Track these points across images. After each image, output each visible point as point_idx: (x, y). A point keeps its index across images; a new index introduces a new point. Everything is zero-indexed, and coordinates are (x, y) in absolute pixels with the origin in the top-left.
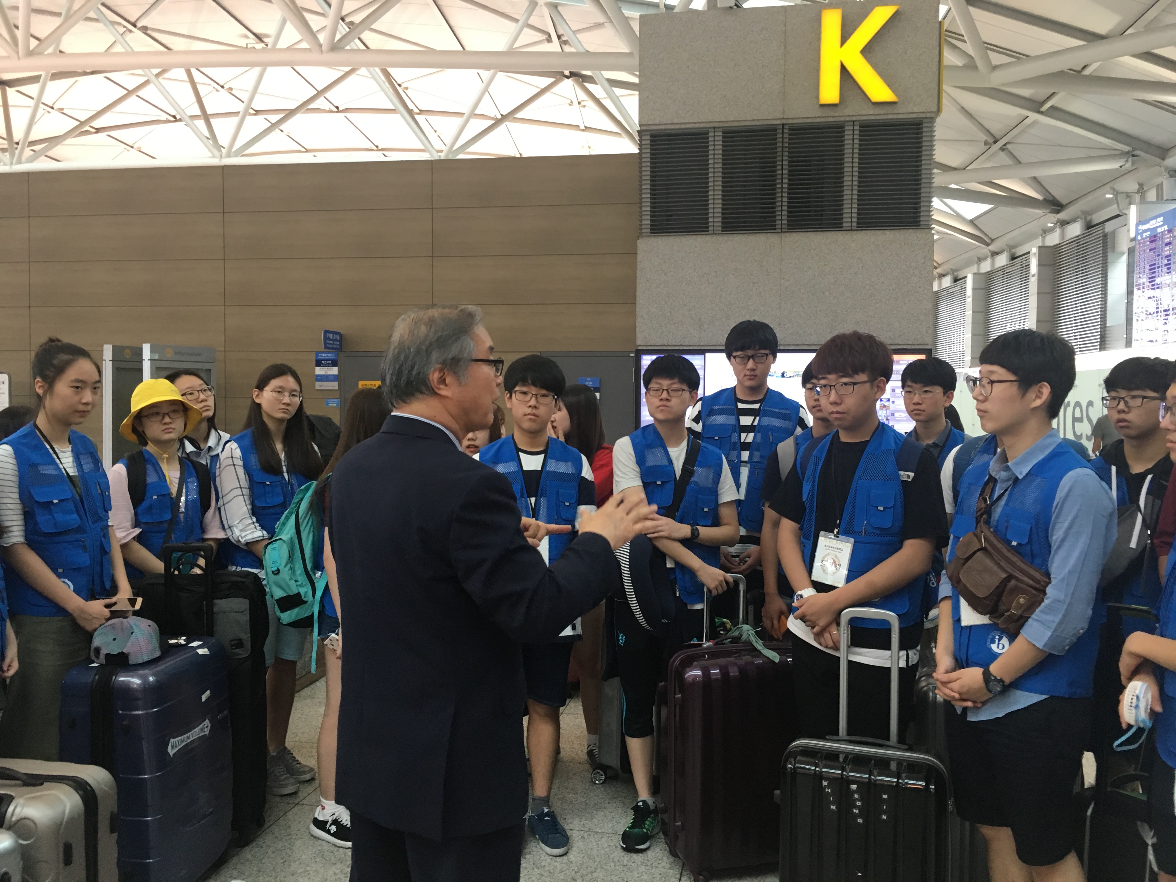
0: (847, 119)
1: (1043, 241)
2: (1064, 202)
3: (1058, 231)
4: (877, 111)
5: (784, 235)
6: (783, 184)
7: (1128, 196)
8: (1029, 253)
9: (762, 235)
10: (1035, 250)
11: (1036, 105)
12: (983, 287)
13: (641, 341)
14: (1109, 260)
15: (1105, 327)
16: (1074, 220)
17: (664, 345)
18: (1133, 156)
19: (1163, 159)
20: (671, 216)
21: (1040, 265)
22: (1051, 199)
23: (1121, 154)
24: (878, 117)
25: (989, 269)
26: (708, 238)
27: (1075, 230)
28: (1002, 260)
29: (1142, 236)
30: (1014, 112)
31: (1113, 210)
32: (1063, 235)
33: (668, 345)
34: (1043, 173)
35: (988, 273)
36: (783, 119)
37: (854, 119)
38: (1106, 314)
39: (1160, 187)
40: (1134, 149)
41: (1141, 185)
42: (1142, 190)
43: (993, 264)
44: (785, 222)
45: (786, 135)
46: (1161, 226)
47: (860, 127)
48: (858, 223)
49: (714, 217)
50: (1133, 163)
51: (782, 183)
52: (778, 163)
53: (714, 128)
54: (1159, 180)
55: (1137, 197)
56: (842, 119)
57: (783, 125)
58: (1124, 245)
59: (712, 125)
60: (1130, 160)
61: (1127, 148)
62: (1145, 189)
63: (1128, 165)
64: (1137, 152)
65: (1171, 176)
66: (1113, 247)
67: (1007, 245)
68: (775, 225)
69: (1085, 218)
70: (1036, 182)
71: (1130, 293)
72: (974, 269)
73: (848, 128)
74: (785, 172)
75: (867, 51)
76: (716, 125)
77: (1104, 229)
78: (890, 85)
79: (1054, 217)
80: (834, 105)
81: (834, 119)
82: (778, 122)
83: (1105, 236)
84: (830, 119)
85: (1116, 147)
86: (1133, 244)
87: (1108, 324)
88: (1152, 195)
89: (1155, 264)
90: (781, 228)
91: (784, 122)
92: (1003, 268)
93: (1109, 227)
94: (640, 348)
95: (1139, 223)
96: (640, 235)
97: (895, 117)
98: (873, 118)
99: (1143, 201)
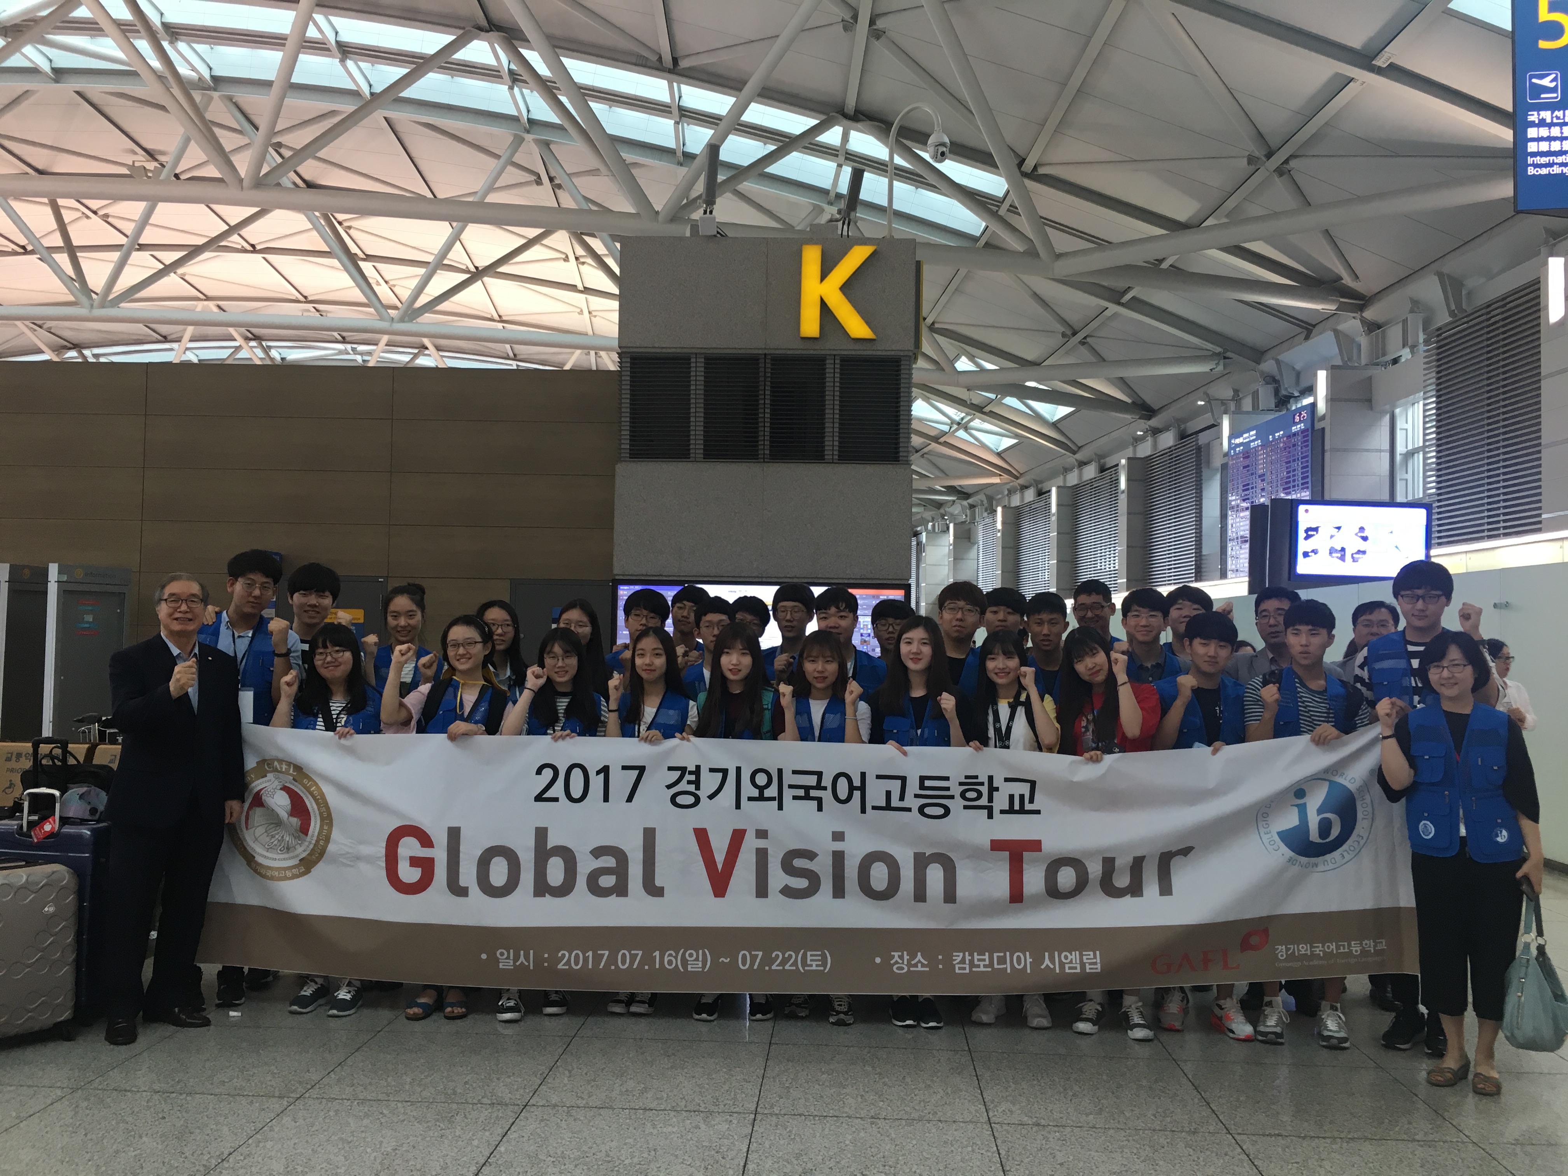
0: (828, 352)
1: (1135, 452)
2: (1156, 407)
3: (1150, 439)
4: (858, 346)
5: (766, 464)
6: (765, 415)
7: (1223, 402)
8: (1117, 465)
9: (744, 464)
10: (1123, 461)
11: (1116, 296)
12: (1071, 503)
13: (618, 570)
14: (1203, 478)
15: (1201, 556)
16: (1166, 429)
17: (643, 575)
18: (1225, 358)
19: (1259, 364)
20: (652, 441)
21: (1129, 480)
22: (1140, 402)
23: (1211, 356)
24: (858, 353)
25: (1076, 482)
26: (690, 465)
27: (1168, 439)
28: (1090, 472)
29: (1235, 451)
30: (1094, 302)
31: (1206, 420)
32: (1155, 445)
33: (647, 575)
34: (1132, 373)
35: (1076, 487)
36: (765, 349)
37: (835, 353)
38: (1201, 540)
39: (1255, 395)
40: (1226, 351)
41: (1236, 391)
42: (1237, 397)
43: (1080, 475)
44: (767, 452)
45: (768, 365)
46: (1253, 441)
47: (841, 361)
48: (839, 456)
49: (695, 444)
50: (1225, 366)
51: (764, 413)
52: (761, 392)
53: (696, 354)
54: (1254, 387)
55: (1232, 406)
56: (823, 352)
57: (765, 354)
58: (1217, 461)
59: (694, 351)
60: (1222, 362)
61: (1219, 350)
62: (1241, 396)
63: (1220, 368)
64: (1229, 354)
65: (1267, 383)
66: (1208, 463)
67: (1096, 454)
68: (758, 455)
69: (1179, 426)
70: (1123, 383)
71: (1224, 517)
72: (1060, 481)
73: (829, 361)
74: (767, 402)
75: (846, 288)
76: (698, 351)
77: (1197, 440)
78: (868, 323)
79: (1145, 424)
80: (815, 339)
81: (815, 352)
82: (760, 352)
83: (1199, 449)
84: (812, 352)
85: (1205, 347)
86: (1225, 460)
87: (1205, 552)
88: (1247, 404)
89: (1248, 484)
90: (764, 458)
91: (766, 352)
92: (1092, 481)
93: (1203, 438)
94: (617, 577)
95: (1232, 436)
96: (620, 460)
97: (874, 353)
98: (853, 353)
99: (1238, 411)
